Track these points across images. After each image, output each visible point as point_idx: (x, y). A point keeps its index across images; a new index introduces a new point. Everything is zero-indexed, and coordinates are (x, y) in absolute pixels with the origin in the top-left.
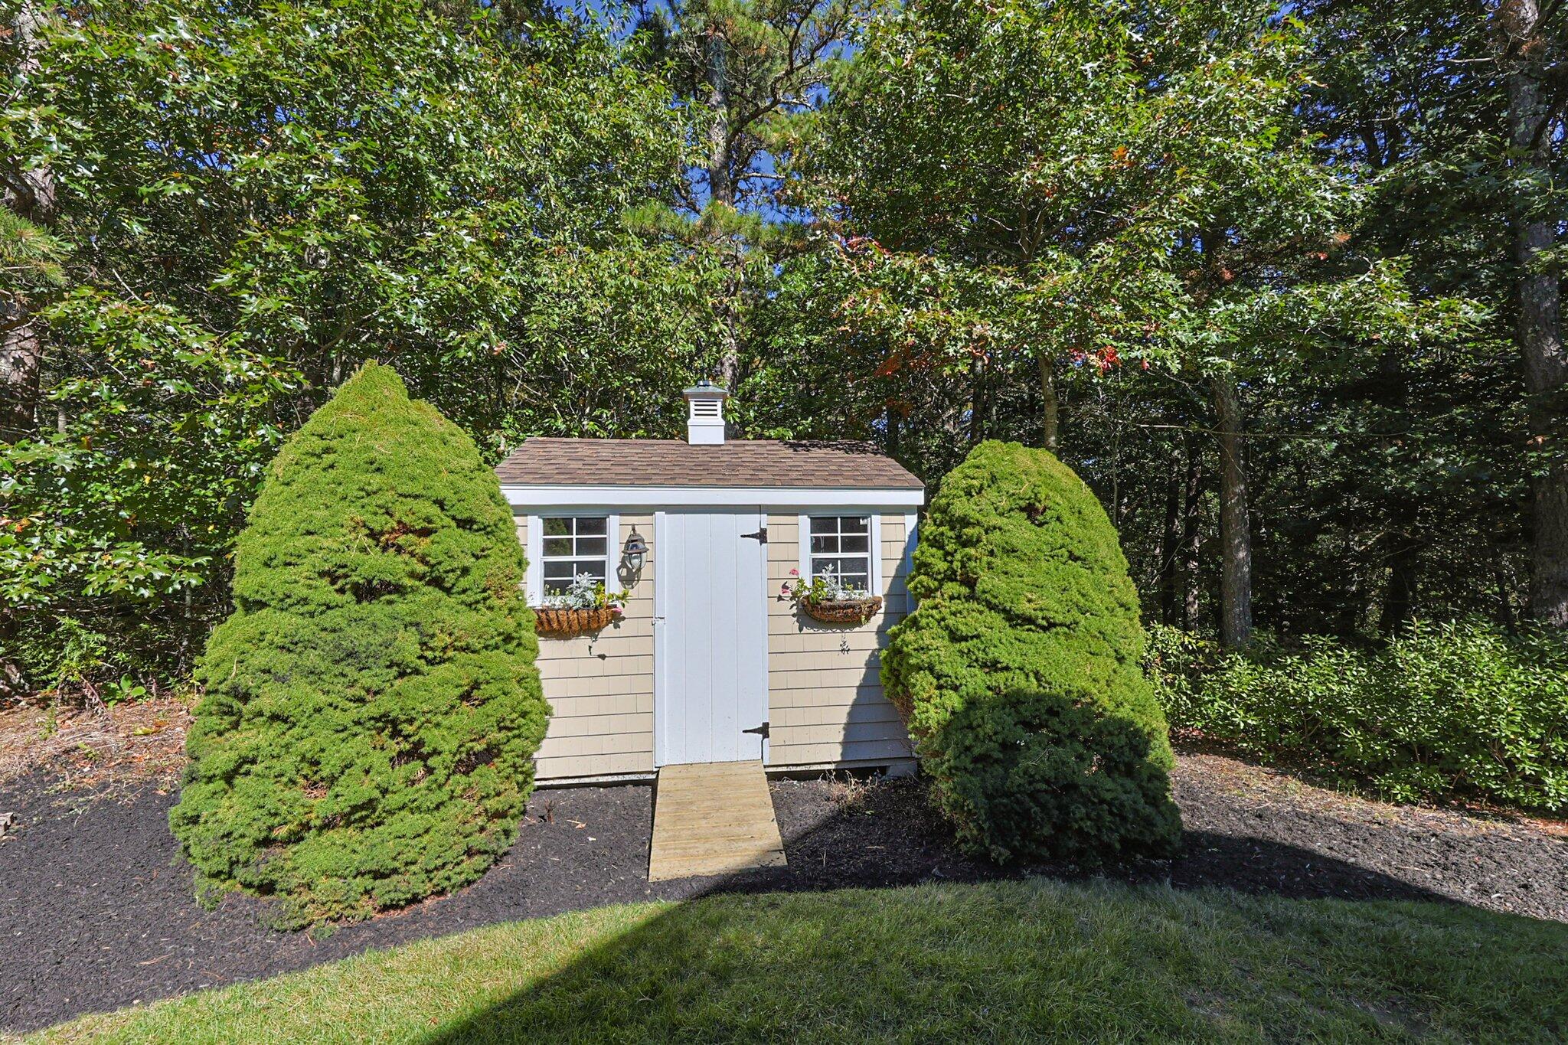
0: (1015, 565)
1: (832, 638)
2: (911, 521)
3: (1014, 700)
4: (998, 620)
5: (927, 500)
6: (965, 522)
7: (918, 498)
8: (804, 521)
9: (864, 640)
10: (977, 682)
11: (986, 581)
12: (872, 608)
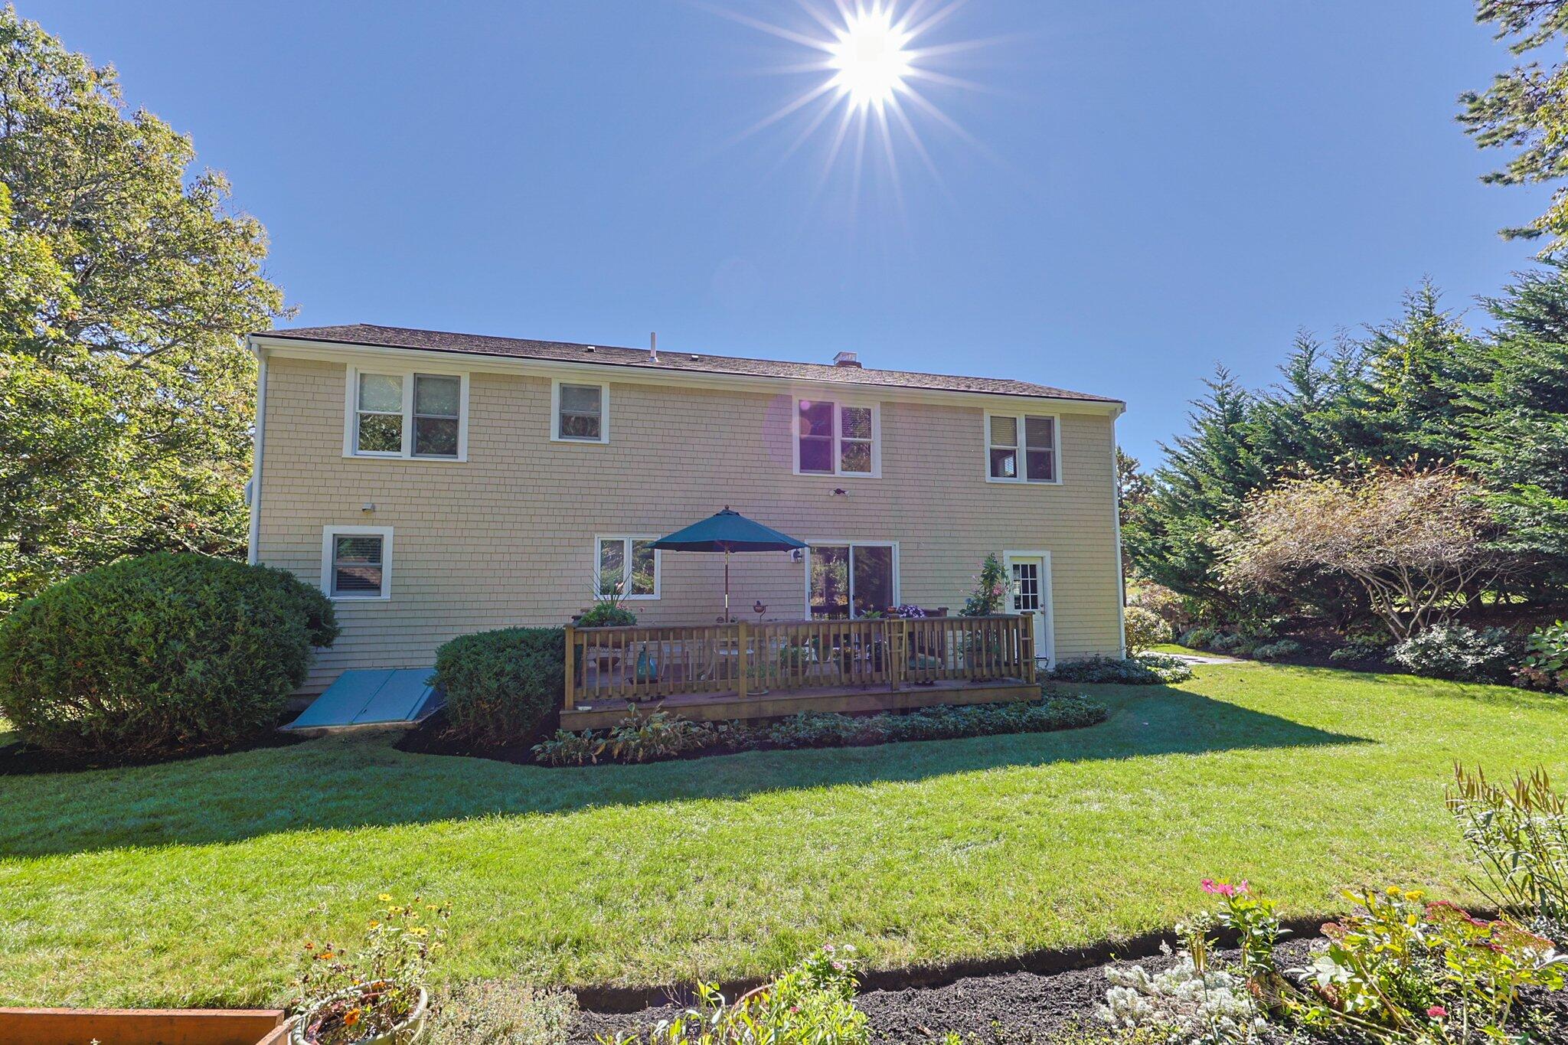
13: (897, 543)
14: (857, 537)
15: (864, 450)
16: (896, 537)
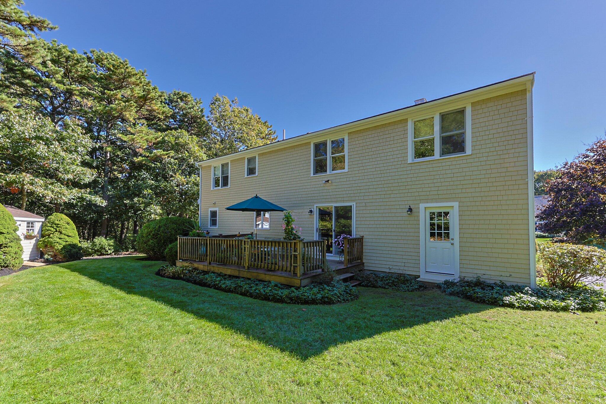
0: (67, 230)
1: (29, 241)
2: (41, 223)
3: (70, 245)
4: (66, 236)
5: (45, 220)
6: (58, 224)
7: (43, 220)
8: (26, 223)
9: (33, 241)
10: (64, 243)
11: (63, 232)
12: (35, 237)
13: (355, 204)
14: (336, 202)
15: (342, 160)
16: (353, 201)
